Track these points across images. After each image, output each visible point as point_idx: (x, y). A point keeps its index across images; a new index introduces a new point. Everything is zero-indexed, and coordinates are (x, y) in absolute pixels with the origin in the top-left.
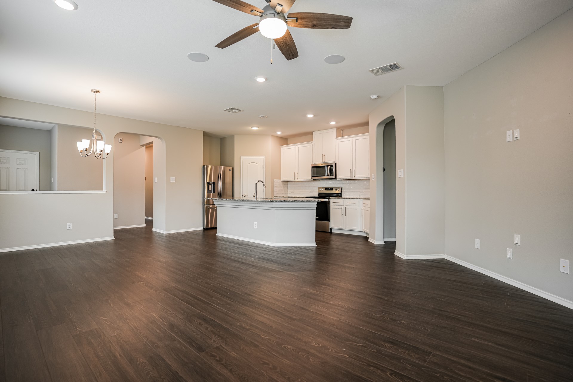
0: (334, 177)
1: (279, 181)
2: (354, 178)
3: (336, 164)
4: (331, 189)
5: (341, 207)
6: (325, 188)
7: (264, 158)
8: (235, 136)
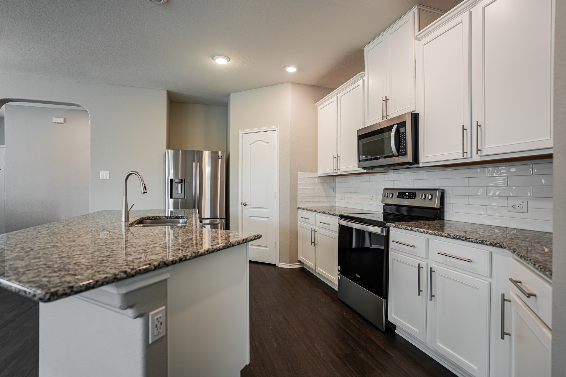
0: (409, 158)
1: (312, 175)
2: (476, 158)
3: (415, 117)
4: (412, 195)
5: (416, 262)
6: (397, 192)
7: (278, 130)
8: (231, 94)
